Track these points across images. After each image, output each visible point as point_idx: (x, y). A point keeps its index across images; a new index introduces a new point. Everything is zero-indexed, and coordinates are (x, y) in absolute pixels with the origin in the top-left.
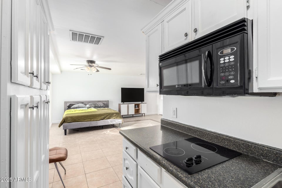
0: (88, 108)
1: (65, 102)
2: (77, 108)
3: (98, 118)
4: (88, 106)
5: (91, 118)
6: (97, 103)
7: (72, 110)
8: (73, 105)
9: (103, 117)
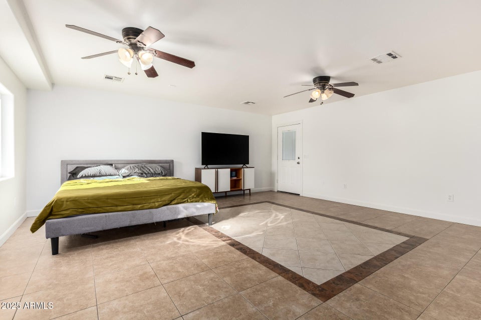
0: (124, 177)
1: (62, 161)
2: (94, 176)
3: (153, 201)
4: (124, 171)
5: (136, 202)
6: (146, 165)
7: (82, 180)
8: (84, 168)
9: (167, 198)
